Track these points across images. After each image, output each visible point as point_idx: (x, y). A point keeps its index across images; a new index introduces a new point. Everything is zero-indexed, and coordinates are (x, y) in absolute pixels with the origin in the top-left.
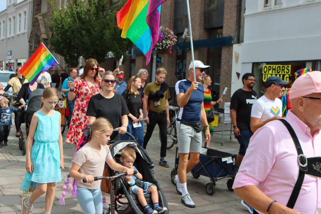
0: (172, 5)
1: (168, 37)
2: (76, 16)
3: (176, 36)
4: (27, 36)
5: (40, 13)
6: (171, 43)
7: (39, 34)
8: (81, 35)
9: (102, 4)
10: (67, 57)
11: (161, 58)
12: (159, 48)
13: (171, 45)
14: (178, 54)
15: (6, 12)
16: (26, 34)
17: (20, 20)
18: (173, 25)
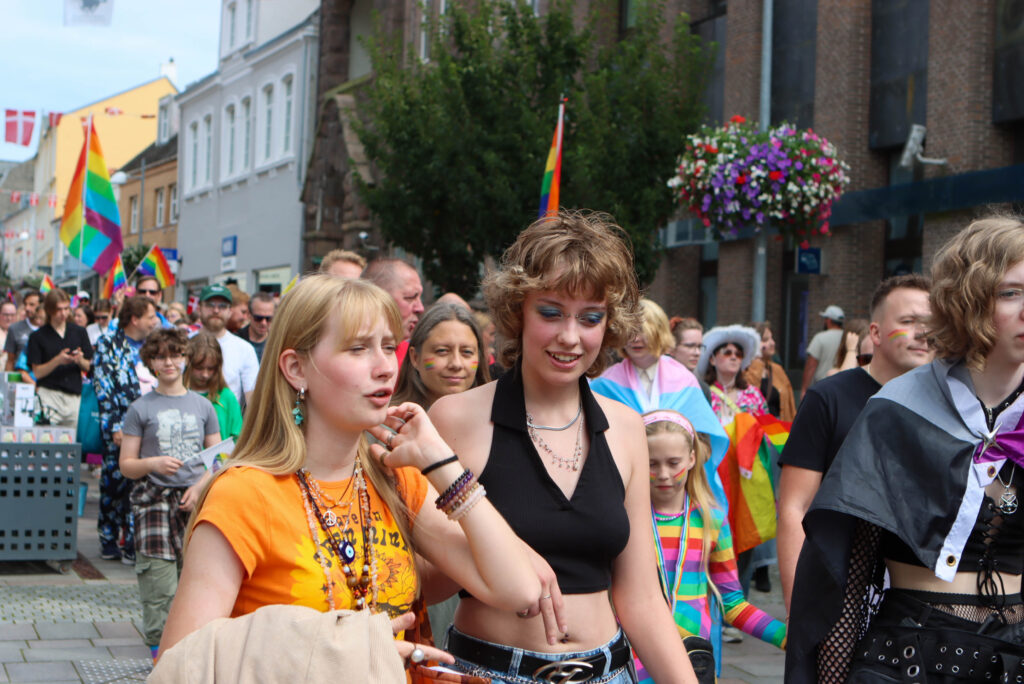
0: (862, 31)
1: (807, 166)
2: (462, 95)
3: (843, 164)
4: (294, 176)
5: (346, 80)
6: (822, 194)
7: (340, 167)
8: (482, 168)
9: (564, 42)
10: (433, 257)
11: (817, 253)
12: (771, 214)
13: (826, 202)
14: (893, 235)
15: (218, 80)
16: (293, 168)
17: (270, 113)
18: (866, 112)
